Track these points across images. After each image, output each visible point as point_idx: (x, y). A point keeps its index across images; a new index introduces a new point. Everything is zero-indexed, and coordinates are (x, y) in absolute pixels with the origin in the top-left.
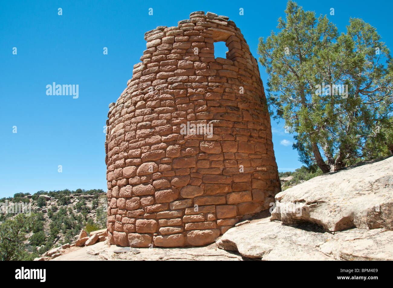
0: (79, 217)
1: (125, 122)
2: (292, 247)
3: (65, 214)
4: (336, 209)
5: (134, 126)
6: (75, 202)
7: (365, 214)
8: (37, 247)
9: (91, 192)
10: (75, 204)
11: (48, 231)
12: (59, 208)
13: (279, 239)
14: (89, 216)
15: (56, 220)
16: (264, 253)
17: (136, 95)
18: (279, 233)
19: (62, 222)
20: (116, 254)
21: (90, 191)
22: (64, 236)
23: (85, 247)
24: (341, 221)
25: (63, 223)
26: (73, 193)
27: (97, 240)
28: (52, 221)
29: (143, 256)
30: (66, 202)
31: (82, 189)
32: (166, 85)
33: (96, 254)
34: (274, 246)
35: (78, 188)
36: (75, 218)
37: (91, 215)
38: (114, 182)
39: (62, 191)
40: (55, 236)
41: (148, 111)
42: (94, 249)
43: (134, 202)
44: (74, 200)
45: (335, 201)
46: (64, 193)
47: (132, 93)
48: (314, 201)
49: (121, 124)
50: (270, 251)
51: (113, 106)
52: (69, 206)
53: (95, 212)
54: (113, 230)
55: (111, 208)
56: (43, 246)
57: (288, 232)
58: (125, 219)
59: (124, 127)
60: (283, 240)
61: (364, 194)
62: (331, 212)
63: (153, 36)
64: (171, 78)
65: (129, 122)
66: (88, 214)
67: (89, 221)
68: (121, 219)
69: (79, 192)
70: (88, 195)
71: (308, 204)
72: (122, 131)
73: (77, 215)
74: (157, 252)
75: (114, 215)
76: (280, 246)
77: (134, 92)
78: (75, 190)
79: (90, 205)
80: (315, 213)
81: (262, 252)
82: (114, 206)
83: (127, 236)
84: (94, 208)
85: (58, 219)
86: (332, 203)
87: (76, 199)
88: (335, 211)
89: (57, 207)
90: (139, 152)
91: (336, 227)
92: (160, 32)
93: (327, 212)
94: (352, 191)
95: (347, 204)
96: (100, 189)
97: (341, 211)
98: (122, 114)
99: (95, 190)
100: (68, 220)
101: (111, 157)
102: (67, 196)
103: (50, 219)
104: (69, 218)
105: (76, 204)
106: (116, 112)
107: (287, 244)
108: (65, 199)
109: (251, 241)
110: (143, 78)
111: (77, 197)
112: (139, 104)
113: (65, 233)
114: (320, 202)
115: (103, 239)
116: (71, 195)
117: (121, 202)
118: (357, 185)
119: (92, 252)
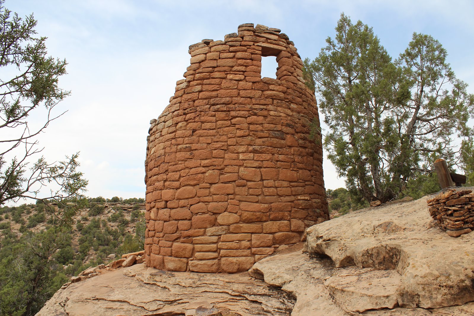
0: (115, 232)
1: (166, 143)
2: (307, 279)
3: (98, 227)
4: (343, 248)
5: (174, 149)
6: (110, 213)
7: (361, 255)
8: (64, 266)
9: (130, 201)
10: (110, 215)
11: (77, 247)
12: (90, 220)
13: (301, 271)
14: (127, 231)
15: (87, 235)
16: (285, 283)
17: (178, 115)
18: (303, 266)
19: (94, 237)
20: (152, 277)
21: (128, 200)
22: (96, 254)
23: (122, 269)
24: (345, 259)
25: (95, 239)
26: (108, 202)
27: (134, 262)
28: (81, 235)
29: (177, 280)
30: (100, 211)
31: (119, 197)
32: (208, 106)
33: (133, 276)
34: (295, 277)
35: (115, 196)
36: (110, 233)
37: (129, 230)
38: (153, 204)
39: (94, 199)
40: (84, 253)
41: (188, 133)
42: (131, 271)
43: (172, 226)
44: (109, 210)
45: (345, 241)
46: (97, 202)
47: (173, 112)
48: (328, 239)
49: (162, 145)
50: (290, 281)
51: (154, 123)
52: (102, 217)
53: (134, 227)
54: (150, 252)
55: (149, 231)
56: (71, 265)
57: (310, 265)
58: (163, 242)
59: (164, 148)
60: (303, 273)
61: (367, 237)
62: (340, 250)
63: (198, 51)
64: (213, 99)
65: (169, 143)
66: (126, 229)
67: (127, 237)
68: (159, 242)
69: (116, 200)
70: (127, 205)
71: (324, 241)
72: (162, 152)
73: (112, 229)
74: (191, 276)
75: (151, 237)
76: (299, 278)
77: (175, 111)
78: (111, 199)
79: (128, 217)
80: (328, 250)
81: (283, 282)
82: (152, 229)
83: (163, 258)
84: (133, 221)
85: (89, 233)
86: (342, 242)
87: (111, 209)
88: (343, 250)
89: (88, 218)
90: (178, 176)
91: (341, 264)
92: (205, 47)
93: (337, 249)
94: (359, 233)
95: (352, 244)
96: (142, 198)
97: (346, 250)
98: (163, 133)
99: (134, 198)
100: (101, 235)
101: (150, 177)
102: (100, 206)
103: (80, 233)
104: (102, 232)
105: (112, 216)
106: (157, 130)
107: (305, 276)
108: (98, 208)
109: (277, 272)
110: (185, 96)
111: (113, 206)
112: (180, 125)
113: (96, 250)
114: (334, 240)
115: (141, 261)
116: (106, 204)
117: (159, 225)
118: (365, 227)
119: (129, 273)
